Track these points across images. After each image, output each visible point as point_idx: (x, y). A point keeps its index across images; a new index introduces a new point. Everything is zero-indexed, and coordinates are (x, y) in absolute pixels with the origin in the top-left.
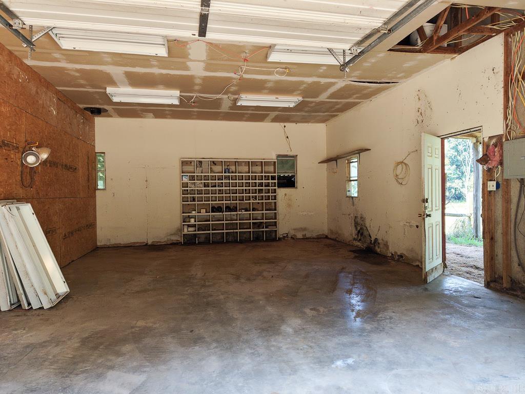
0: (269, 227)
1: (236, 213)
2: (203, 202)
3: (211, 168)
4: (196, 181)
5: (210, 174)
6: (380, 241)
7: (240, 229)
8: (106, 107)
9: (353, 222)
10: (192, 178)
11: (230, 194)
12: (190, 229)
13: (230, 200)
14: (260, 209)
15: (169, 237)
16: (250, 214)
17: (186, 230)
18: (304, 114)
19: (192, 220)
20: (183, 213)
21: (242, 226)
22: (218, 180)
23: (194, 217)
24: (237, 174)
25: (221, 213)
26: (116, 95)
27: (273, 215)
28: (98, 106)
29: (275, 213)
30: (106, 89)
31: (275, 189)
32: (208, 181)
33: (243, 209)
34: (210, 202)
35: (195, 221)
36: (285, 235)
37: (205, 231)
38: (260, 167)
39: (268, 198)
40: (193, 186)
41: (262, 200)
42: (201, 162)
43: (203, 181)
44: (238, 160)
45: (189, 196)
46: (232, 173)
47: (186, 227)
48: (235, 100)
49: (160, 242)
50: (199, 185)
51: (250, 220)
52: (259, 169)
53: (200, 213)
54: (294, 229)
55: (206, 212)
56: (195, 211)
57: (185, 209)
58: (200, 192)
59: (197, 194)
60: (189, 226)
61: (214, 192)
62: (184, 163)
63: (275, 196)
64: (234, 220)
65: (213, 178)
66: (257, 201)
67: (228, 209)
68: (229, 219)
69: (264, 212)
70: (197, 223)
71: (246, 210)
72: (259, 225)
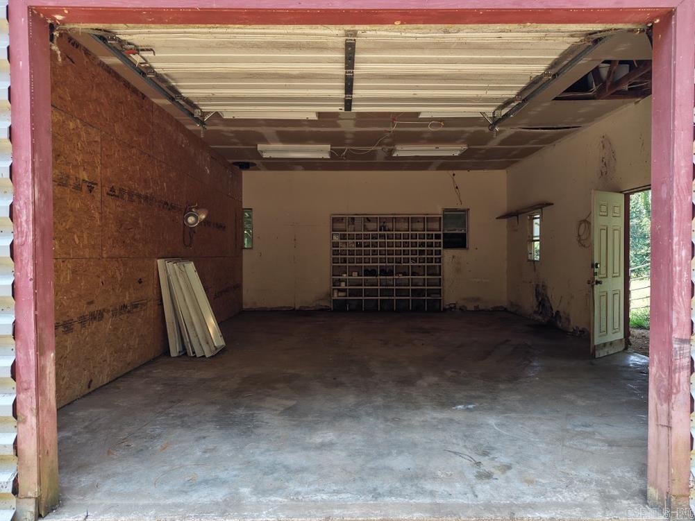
0: (433, 295)
1: (392, 277)
2: (355, 264)
3: (364, 226)
4: (347, 241)
5: (363, 233)
6: (561, 314)
7: (396, 296)
8: (255, 161)
9: (534, 291)
10: (343, 237)
11: (385, 255)
12: (340, 294)
13: (385, 262)
14: (422, 273)
15: (317, 302)
16: (409, 279)
17: (336, 295)
18: (475, 161)
19: (343, 284)
20: (333, 275)
21: (399, 292)
22: (372, 239)
23: (345, 281)
24: (394, 232)
25: (375, 277)
26: (266, 151)
27: (438, 281)
28: (247, 161)
29: (440, 279)
30: (257, 145)
31: (440, 250)
32: (360, 241)
33: (401, 273)
34: (363, 264)
35: (346, 285)
36: (453, 306)
37: (357, 296)
38: (423, 224)
39: (431, 260)
40: (344, 246)
41: (424, 262)
42: (353, 219)
43: (355, 241)
44: (396, 216)
45: (340, 256)
46: (389, 230)
47: (336, 292)
48: (391, 151)
49: (308, 307)
50: (351, 245)
51: (409, 286)
52: (420, 226)
53: (352, 276)
54: (464, 299)
55: (358, 276)
56: (346, 273)
57: (336, 271)
58: (351, 252)
59: (349, 255)
60: (339, 290)
61: (367, 253)
62: (335, 220)
63: (440, 258)
64: (390, 286)
65: (367, 237)
66: (418, 264)
67: (384, 272)
68: (384, 284)
69: (426, 277)
70: (347, 287)
71: (404, 274)
72: (420, 293)
